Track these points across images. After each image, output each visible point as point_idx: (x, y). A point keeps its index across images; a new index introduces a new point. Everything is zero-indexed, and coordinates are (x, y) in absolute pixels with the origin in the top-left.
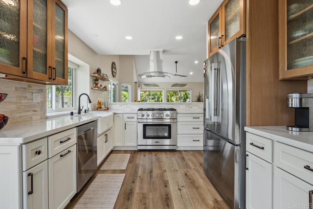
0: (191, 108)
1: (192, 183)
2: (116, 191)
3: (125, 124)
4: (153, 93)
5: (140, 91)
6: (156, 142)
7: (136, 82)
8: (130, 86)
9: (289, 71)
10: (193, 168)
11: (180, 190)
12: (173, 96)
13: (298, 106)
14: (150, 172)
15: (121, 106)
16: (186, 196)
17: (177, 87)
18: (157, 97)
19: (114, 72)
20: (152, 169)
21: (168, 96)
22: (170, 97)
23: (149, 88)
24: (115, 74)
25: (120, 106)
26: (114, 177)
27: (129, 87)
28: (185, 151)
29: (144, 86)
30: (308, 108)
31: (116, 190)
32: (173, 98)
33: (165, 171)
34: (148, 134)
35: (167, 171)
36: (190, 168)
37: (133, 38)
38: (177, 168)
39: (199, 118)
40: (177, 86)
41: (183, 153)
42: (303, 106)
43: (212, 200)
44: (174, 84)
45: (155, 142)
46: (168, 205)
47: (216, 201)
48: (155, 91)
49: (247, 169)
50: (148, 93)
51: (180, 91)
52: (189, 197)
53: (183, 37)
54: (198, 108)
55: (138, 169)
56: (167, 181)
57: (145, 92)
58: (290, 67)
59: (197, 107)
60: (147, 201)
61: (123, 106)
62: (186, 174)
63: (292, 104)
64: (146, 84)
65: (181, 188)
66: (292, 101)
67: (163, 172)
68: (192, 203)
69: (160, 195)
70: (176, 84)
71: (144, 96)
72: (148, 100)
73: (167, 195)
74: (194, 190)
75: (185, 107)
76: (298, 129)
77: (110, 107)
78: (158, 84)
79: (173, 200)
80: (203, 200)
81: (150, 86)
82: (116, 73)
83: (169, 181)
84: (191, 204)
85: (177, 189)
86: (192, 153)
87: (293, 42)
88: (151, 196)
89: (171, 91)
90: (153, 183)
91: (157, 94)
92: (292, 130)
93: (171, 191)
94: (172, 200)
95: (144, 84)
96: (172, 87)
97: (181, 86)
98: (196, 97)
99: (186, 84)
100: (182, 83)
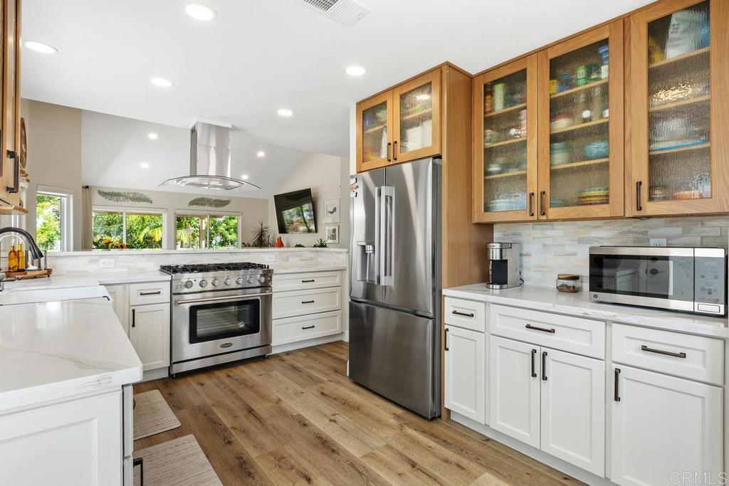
1: (346, 405)
2: (203, 473)
3: (134, 311)
6: (224, 346)
7: (87, 187)
9: (486, 213)
10: (325, 380)
11: (335, 421)
13: (498, 258)
14: (250, 412)
15: (98, 261)
16: (352, 427)
17: (206, 207)
19: (23, 151)
20: (247, 405)
23: (119, 203)
24: (24, 158)
25: (91, 261)
26: (169, 451)
27: (65, 200)
28: (287, 353)
30: (507, 261)
31: (203, 471)
33: (280, 400)
34: (201, 330)
35: (282, 399)
36: (321, 382)
37: (173, 84)
38: (299, 389)
39: (313, 281)
40: (204, 205)
41: (286, 358)
42: (504, 259)
43: (390, 416)
44: (198, 200)
45: (222, 346)
46: (334, 451)
47: (397, 417)
49: (447, 349)
52: (357, 427)
53: (294, 114)
54: (301, 260)
55: (214, 413)
56: (299, 415)
58: (487, 209)
60: (292, 461)
61: (101, 261)
62: (322, 393)
63: (493, 256)
64: (106, 191)
65: (333, 418)
66: (493, 252)
67: (277, 403)
68: (367, 432)
69: (306, 443)
70: (203, 199)
73: (319, 438)
74: (355, 412)
75: (274, 260)
76: (498, 287)
78: (149, 196)
79: (336, 440)
80: (379, 421)
81: (122, 198)
82: (25, 155)
83: (302, 414)
84: (368, 434)
85: (328, 422)
86: (301, 353)
87: (491, 177)
88: (292, 452)
90: (274, 427)
92: (493, 288)
93: (321, 428)
94: (333, 441)
95: (100, 192)
96: (190, 205)
97: (216, 206)
98: (254, 233)
99: (229, 201)
100: (218, 199)
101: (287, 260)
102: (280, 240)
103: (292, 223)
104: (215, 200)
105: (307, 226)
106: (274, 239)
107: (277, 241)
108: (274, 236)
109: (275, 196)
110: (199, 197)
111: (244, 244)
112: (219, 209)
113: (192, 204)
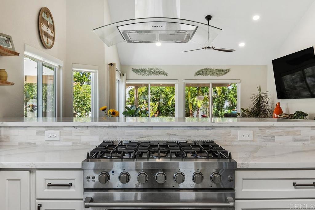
0: (270, 140)
3: (39, 207)
4: (155, 89)
5: (124, 84)
7: (112, 64)
8: (95, 72)
12: (196, 95)
18: (163, 96)
19: (47, 35)
21: (187, 96)
22: (189, 97)
23: (146, 77)
24: (52, 42)
25: (38, 133)
27: (93, 74)
29: (132, 75)
32: (196, 99)
40: (207, 74)
44: (202, 70)
48: (160, 85)
50: (144, 89)
51: (215, 85)
54: (294, 140)
57: (137, 86)
59: (290, 138)
61: (48, 132)
64: (137, 68)
70: (206, 70)
71: (135, 96)
72: (144, 102)
77: (8, 137)
78: (165, 70)
81: (147, 73)
82: (53, 39)
89: (193, 85)
91: (163, 92)
95: (133, 70)
96: (195, 76)
97: (218, 75)
98: (252, 99)
99: (229, 69)
100: (219, 68)
101: (272, 138)
102: (278, 105)
103: (295, 88)
104: (217, 70)
105: (310, 91)
106: (272, 104)
107: (275, 107)
108: (273, 101)
109: (272, 61)
110: (203, 68)
111: (242, 109)
112: (221, 77)
113: (197, 75)
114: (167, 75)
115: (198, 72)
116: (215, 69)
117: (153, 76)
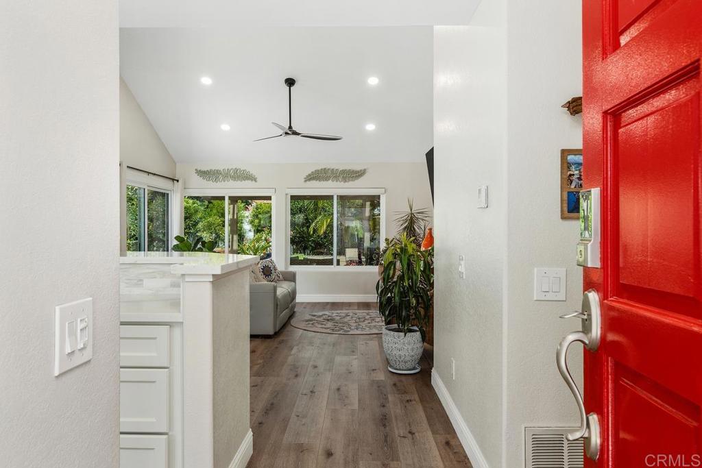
17: (330, 183)
23: (219, 184)
44: (318, 172)
64: (204, 169)
70: (325, 171)
78: (253, 172)
81: (221, 177)
95: (196, 173)
96: (305, 181)
97: (345, 180)
98: (401, 222)
99: (365, 170)
100: (348, 168)
104: (343, 171)
110: (319, 168)
111: (387, 240)
112: (350, 184)
113: (310, 180)
114: (256, 181)
115: (309, 175)
116: (341, 169)
117: (231, 183)
